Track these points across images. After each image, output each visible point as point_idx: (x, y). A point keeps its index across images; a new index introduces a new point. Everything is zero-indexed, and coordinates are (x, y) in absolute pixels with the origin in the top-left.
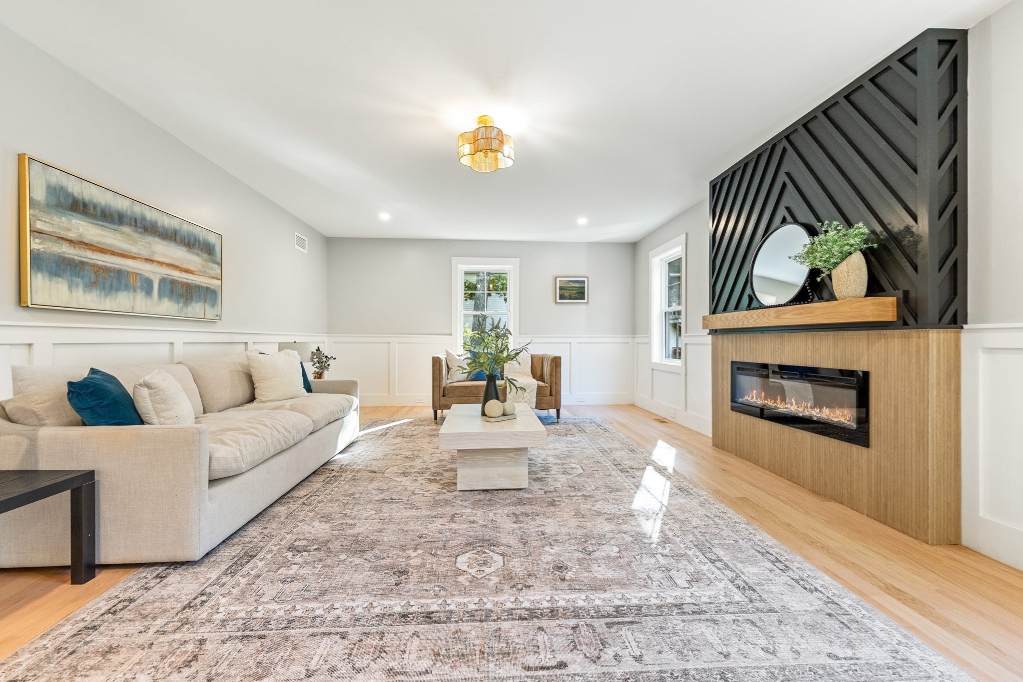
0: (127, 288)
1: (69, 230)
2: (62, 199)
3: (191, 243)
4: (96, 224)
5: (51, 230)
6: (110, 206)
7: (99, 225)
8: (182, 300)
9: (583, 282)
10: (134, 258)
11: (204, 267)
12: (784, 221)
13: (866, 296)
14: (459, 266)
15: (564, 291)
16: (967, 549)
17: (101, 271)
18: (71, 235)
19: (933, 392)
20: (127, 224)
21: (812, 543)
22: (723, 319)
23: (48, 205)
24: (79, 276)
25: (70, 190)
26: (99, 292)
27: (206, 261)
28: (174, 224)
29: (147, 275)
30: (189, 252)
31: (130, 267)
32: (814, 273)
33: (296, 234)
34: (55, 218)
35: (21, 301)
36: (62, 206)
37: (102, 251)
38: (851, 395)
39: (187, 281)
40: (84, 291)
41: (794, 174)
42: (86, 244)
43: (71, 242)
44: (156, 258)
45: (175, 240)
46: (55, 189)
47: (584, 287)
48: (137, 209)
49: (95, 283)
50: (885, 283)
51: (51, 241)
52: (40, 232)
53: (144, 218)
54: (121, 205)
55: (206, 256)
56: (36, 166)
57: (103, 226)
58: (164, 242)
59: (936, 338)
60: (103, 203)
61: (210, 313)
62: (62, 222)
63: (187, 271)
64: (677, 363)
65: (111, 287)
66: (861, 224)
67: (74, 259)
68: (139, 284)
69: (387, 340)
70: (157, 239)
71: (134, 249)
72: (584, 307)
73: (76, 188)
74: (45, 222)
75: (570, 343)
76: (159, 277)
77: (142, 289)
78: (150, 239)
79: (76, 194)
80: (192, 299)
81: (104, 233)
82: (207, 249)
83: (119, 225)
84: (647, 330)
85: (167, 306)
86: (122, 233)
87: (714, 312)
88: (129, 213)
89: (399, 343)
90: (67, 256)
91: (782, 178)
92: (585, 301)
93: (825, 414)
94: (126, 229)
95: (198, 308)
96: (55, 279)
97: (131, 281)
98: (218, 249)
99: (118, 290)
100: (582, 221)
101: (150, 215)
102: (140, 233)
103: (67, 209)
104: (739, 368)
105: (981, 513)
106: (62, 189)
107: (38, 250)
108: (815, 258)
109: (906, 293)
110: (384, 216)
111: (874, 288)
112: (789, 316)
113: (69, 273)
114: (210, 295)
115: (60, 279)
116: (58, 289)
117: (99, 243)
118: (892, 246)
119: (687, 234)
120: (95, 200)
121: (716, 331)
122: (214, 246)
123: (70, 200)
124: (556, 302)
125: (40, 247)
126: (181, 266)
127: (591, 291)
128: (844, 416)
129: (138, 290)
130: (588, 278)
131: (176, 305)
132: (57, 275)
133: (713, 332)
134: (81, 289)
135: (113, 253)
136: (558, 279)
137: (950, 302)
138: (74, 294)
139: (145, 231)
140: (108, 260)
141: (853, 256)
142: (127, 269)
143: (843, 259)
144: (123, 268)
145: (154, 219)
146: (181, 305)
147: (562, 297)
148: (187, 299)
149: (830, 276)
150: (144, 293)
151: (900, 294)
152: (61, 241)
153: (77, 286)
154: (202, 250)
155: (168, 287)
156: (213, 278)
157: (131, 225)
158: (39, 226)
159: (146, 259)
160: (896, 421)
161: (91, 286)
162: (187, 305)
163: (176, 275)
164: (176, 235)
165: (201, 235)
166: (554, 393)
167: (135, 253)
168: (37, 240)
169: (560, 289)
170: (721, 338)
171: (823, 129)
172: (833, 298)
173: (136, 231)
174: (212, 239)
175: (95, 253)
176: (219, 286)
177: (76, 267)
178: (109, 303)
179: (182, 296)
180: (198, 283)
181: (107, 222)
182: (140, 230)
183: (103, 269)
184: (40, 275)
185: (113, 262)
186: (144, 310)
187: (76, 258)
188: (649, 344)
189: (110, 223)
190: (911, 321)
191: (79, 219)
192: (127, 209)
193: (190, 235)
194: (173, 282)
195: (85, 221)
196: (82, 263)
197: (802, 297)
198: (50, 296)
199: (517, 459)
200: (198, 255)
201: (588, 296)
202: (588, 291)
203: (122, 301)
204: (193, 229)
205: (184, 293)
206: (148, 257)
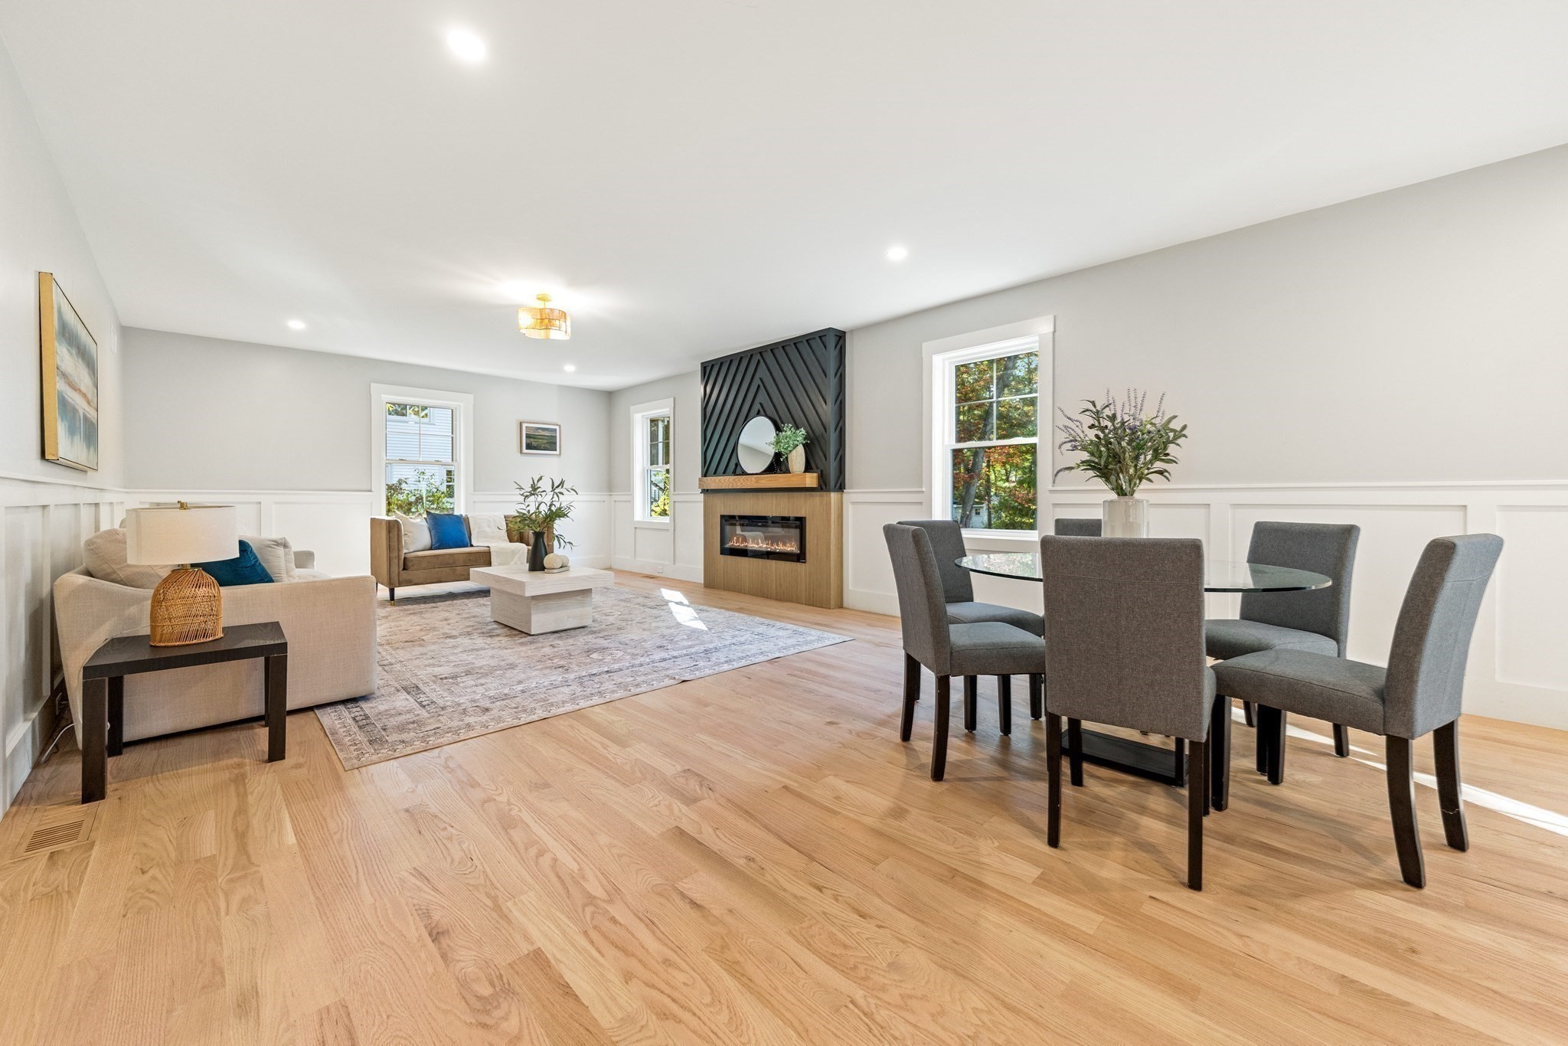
1: (63, 361)
2: (61, 324)
3: (89, 362)
5: (60, 364)
7: (68, 351)
9: (555, 430)
11: (93, 395)
12: (758, 414)
13: (805, 472)
14: (383, 396)
15: (532, 440)
16: (845, 608)
19: (832, 526)
21: (782, 617)
22: (717, 481)
23: (58, 333)
24: (67, 420)
26: (70, 437)
27: (93, 385)
28: (85, 337)
30: (89, 374)
32: (778, 455)
34: (60, 348)
35: (44, 453)
36: (61, 332)
38: (795, 532)
39: (89, 416)
41: (764, 380)
42: (67, 377)
43: (64, 376)
44: (82, 387)
45: (85, 360)
47: (556, 437)
48: (76, 324)
49: (70, 426)
50: (813, 466)
51: (60, 377)
52: (58, 368)
55: (93, 378)
58: (82, 364)
59: (834, 496)
61: (95, 460)
62: (62, 353)
63: (88, 402)
64: (666, 520)
65: (73, 430)
66: (802, 429)
67: (65, 399)
68: (78, 424)
69: (258, 498)
70: (80, 361)
71: (76, 378)
72: (554, 460)
74: (59, 355)
76: (82, 412)
77: (79, 430)
82: (94, 369)
83: (72, 347)
84: (629, 488)
87: (705, 475)
88: (74, 330)
89: (276, 503)
91: (756, 382)
92: (558, 452)
93: (780, 548)
95: (92, 454)
96: (62, 424)
98: (96, 366)
101: (79, 329)
102: (77, 355)
103: (62, 336)
104: (728, 520)
105: (850, 588)
107: (58, 390)
108: (780, 446)
109: (822, 471)
110: (296, 325)
111: (808, 468)
112: (764, 481)
113: (65, 415)
117: (69, 374)
118: (816, 442)
119: (674, 399)
121: (707, 490)
122: (95, 362)
124: (521, 452)
125: (58, 386)
126: (87, 396)
127: (564, 441)
128: (792, 548)
130: (560, 426)
132: (63, 419)
133: (705, 491)
134: (67, 437)
136: (524, 425)
137: (839, 478)
138: (66, 441)
141: (799, 447)
143: (794, 448)
145: (80, 334)
147: (529, 447)
148: (89, 442)
149: (787, 458)
151: (819, 471)
155: (85, 426)
156: (95, 408)
158: (58, 360)
159: (79, 390)
160: (817, 544)
161: (69, 430)
162: (89, 450)
163: (86, 408)
164: (85, 352)
165: (92, 348)
168: (57, 379)
169: (527, 437)
170: (711, 496)
171: (780, 353)
172: (788, 471)
174: (94, 351)
176: (97, 419)
177: (66, 407)
179: (88, 437)
180: (92, 418)
182: (77, 351)
184: (59, 421)
187: (65, 396)
188: (631, 502)
189: (70, 345)
190: (824, 487)
191: (64, 346)
192: (73, 325)
194: (86, 420)
196: (67, 402)
197: (770, 470)
201: (560, 447)
202: (560, 441)
204: (90, 342)
205: (88, 433)
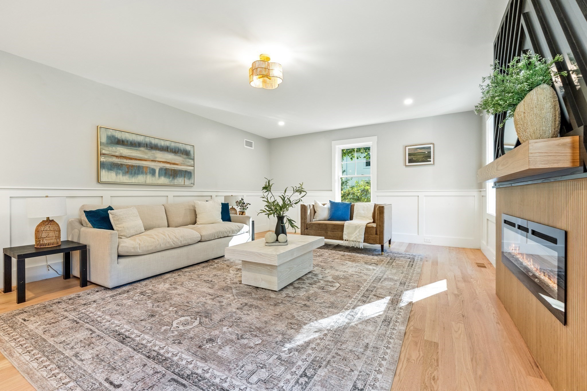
0: (142, 173)
1: (116, 152)
2: (113, 140)
3: (176, 151)
4: (128, 148)
5: (108, 153)
6: (134, 140)
7: (129, 148)
8: (171, 177)
9: (430, 148)
10: (146, 160)
11: (184, 162)
14: (338, 146)
15: (412, 156)
17: (130, 167)
18: (117, 154)
20: (142, 147)
23: (107, 143)
24: (120, 170)
25: (116, 136)
26: (129, 175)
27: (185, 158)
28: (167, 144)
29: (152, 167)
30: (175, 155)
31: (144, 164)
33: (245, 140)
34: (110, 148)
35: (99, 181)
36: (113, 143)
37: (131, 159)
39: (174, 168)
40: (123, 175)
42: (123, 157)
43: (117, 156)
44: (157, 160)
45: (168, 151)
46: (110, 137)
47: (430, 152)
48: (148, 140)
49: (127, 172)
51: (108, 157)
52: (104, 154)
53: (151, 143)
54: (140, 139)
55: (185, 156)
56: (102, 130)
57: (131, 149)
58: (161, 152)
60: (131, 139)
61: (187, 182)
62: (113, 149)
63: (174, 164)
65: (135, 173)
67: (118, 163)
68: (148, 171)
70: (157, 151)
71: (146, 157)
72: (429, 167)
73: (118, 135)
74: (106, 150)
75: (418, 196)
76: (159, 167)
77: (150, 173)
78: (154, 152)
79: (119, 138)
80: (177, 176)
81: (131, 152)
82: (187, 153)
83: (139, 147)
85: (163, 180)
86: (140, 150)
88: (143, 142)
90: (115, 162)
94: (142, 149)
95: (180, 180)
96: (110, 171)
97: (145, 170)
98: (192, 153)
99: (138, 174)
100: (408, 101)
101: (154, 141)
102: (149, 150)
103: (115, 144)
106: (113, 136)
107: (103, 161)
113: (116, 169)
114: (188, 174)
115: (112, 171)
116: (111, 175)
117: (129, 156)
120: (127, 139)
122: (189, 152)
123: (116, 140)
124: (405, 165)
125: (104, 160)
126: (171, 162)
129: (148, 174)
130: (433, 144)
131: (168, 179)
132: (111, 170)
134: (121, 175)
135: (136, 159)
136: (407, 148)
138: (118, 177)
139: (151, 149)
140: (133, 162)
142: (143, 165)
144: (140, 165)
145: (156, 143)
146: (171, 179)
147: (410, 161)
148: (174, 176)
150: (151, 175)
152: (113, 157)
153: (119, 173)
154: (182, 154)
155: (163, 172)
156: (189, 166)
157: (144, 147)
158: (104, 152)
159: (152, 161)
161: (126, 173)
162: (174, 179)
163: (168, 166)
164: (168, 149)
165: (182, 147)
166: (378, 233)
167: (146, 158)
168: (103, 157)
173: (147, 149)
174: (188, 148)
175: (127, 160)
176: (193, 170)
177: (119, 166)
178: (134, 180)
179: (171, 175)
180: (180, 169)
181: (133, 147)
182: (149, 148)
183: (131, 166)
184: (104, 171)
185: (136, 163)
186: (151, 182)
187: (119, 163)
189: (134, 147)
191: (120, 147)
192: (142, 141)
193: (175, 148)
194: (166, 170)
195: (123, 148)
196: (122, 164)
198: (108, 178)
199: (271, 271)
200: (180, 156)
201: (433, 159)
202: (434, 155)
203: (140, 179)
204: (177, 145)
205: (173, 174)
206: (153, 160)
